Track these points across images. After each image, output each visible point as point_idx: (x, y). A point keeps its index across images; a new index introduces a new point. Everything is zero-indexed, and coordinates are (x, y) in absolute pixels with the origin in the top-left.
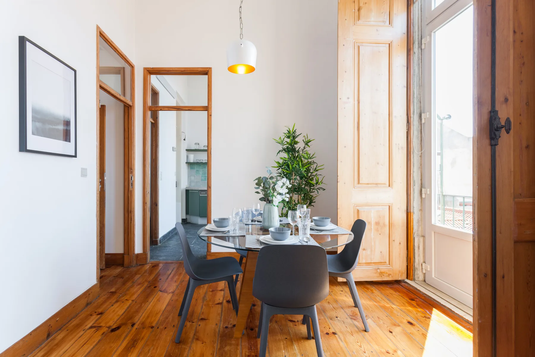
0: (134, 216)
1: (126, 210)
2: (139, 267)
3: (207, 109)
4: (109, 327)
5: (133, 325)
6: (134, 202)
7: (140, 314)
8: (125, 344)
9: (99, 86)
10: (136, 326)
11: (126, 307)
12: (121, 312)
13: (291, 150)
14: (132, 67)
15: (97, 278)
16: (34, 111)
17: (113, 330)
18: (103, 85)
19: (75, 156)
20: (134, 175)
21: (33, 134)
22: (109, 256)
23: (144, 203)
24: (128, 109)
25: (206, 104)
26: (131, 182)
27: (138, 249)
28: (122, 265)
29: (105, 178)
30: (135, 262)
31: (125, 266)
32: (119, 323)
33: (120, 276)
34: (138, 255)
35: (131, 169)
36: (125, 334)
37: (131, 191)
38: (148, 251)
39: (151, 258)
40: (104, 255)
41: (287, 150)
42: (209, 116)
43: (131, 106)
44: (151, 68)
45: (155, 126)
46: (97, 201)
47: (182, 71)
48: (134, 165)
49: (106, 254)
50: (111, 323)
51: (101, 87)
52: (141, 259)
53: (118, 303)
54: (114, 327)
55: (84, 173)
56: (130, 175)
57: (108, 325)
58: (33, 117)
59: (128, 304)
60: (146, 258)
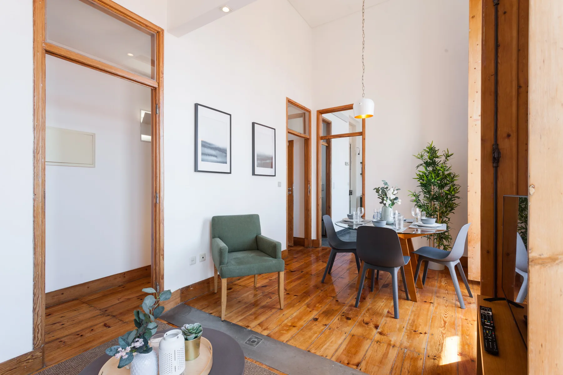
0: (311, 213)
1: (306, 209)
2: (314, 248)
3: (361, 134)
4: (290, 270)
5: (302, 272)
6: (311, 203)
7: (307, 269)
8: (296, 277)
9: (287, 132)
10: (303, 273)
11: (300, 265)
12: (297, 266)
13: (431, 163)
14: (309, 112)
15: (287, 247)
16: (258, 156)
17: (292, 272)
18: (290, 131)
19: (275, 176)
20: (310, 186)
21: (257, 167)
22: (296, 239)
23: (318, 205)
24: (307, 141)
25: (360, 130)
26: (309, 190)
27: (313, 236)
28: (303, 245)
29: (294, 187)
30: (311, 245)
31: (305, 246)
32: (295, 270)
33: (301, 251)
34: (313, 240)
35: (309, 181)
36: (297, 274)
37: (309, 196)
38: (320, 238)
39: (323, 244)
40: (293, 237)
41: (427, 164)
42: (364, 139)
43: (308, 139)
44: (321, 110)
45: (328, 149)
46: (287, 201)
47: (343, 108)
48: (311, 178)
49: (294, 237)
50: (291, 269)
51: (289, 132)
52: (315, 243)
53: (297, 263)
54: (293, 271)
55: (279, 185)
56: (308, 185)
57: (290, 269)
58: (257, 159)
59: (302, 264)
60: (319, 244)
